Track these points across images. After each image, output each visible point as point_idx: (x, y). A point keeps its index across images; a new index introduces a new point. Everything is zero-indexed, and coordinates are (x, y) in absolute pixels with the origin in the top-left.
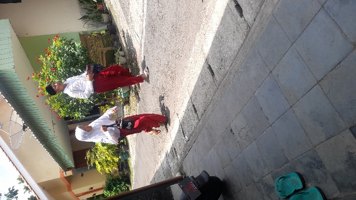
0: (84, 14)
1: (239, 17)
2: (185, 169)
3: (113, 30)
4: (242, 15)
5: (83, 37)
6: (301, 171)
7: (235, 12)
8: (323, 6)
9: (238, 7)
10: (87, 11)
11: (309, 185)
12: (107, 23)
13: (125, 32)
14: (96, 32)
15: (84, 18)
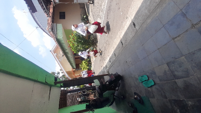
1: (134, 28)
2: (109, 72)
6: (148, 75)
8: (164, 26)
9: (134, 24)
11: (150, 79)
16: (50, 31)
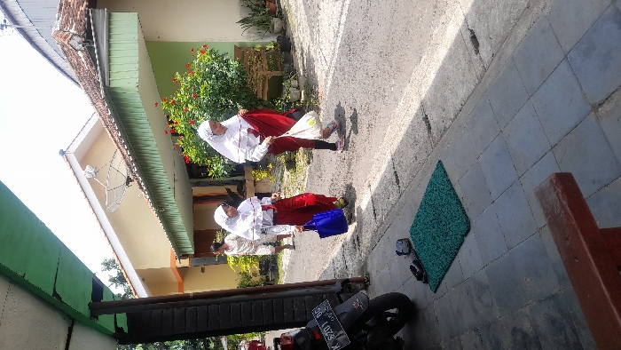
0: (246, 15)
1: (474, 54)
3: (286, 45)
4: (477, 52)
5: (240, 51)
7: (470, 45)
8: (566, 57)
9: (474, 38)
10: (250, 11)
12: (278, 33)
13: (306, 50)
14: (259, 46)
15: (243, 21)
16: (77, 48)
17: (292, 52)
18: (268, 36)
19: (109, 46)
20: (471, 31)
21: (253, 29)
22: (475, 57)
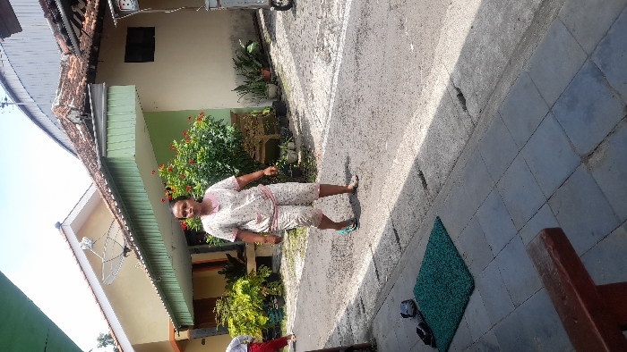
0: (242, 83)
2: (375, 333)
3: (281, 109)
5: (236, 116)
10: (245, 79)
12: (274, 98)
13: (300, 111)
14: (255, 111)
15: (240, 88)
16: (75, 121)
17: (288, 115)
18: (264, 102)
19: (107, 118)
20: (458, 89)
21: (249, 95)
22: (464, 114)
